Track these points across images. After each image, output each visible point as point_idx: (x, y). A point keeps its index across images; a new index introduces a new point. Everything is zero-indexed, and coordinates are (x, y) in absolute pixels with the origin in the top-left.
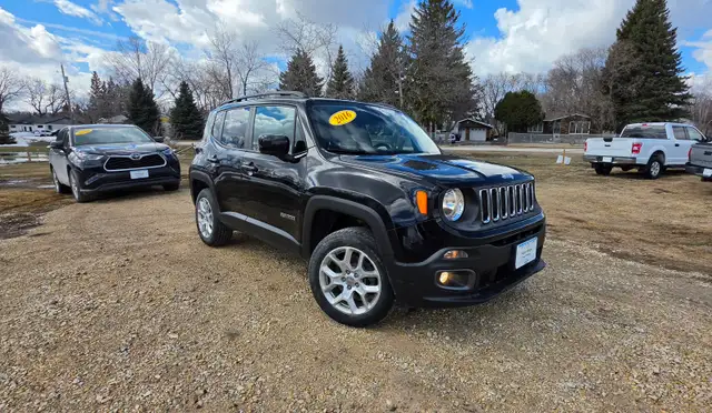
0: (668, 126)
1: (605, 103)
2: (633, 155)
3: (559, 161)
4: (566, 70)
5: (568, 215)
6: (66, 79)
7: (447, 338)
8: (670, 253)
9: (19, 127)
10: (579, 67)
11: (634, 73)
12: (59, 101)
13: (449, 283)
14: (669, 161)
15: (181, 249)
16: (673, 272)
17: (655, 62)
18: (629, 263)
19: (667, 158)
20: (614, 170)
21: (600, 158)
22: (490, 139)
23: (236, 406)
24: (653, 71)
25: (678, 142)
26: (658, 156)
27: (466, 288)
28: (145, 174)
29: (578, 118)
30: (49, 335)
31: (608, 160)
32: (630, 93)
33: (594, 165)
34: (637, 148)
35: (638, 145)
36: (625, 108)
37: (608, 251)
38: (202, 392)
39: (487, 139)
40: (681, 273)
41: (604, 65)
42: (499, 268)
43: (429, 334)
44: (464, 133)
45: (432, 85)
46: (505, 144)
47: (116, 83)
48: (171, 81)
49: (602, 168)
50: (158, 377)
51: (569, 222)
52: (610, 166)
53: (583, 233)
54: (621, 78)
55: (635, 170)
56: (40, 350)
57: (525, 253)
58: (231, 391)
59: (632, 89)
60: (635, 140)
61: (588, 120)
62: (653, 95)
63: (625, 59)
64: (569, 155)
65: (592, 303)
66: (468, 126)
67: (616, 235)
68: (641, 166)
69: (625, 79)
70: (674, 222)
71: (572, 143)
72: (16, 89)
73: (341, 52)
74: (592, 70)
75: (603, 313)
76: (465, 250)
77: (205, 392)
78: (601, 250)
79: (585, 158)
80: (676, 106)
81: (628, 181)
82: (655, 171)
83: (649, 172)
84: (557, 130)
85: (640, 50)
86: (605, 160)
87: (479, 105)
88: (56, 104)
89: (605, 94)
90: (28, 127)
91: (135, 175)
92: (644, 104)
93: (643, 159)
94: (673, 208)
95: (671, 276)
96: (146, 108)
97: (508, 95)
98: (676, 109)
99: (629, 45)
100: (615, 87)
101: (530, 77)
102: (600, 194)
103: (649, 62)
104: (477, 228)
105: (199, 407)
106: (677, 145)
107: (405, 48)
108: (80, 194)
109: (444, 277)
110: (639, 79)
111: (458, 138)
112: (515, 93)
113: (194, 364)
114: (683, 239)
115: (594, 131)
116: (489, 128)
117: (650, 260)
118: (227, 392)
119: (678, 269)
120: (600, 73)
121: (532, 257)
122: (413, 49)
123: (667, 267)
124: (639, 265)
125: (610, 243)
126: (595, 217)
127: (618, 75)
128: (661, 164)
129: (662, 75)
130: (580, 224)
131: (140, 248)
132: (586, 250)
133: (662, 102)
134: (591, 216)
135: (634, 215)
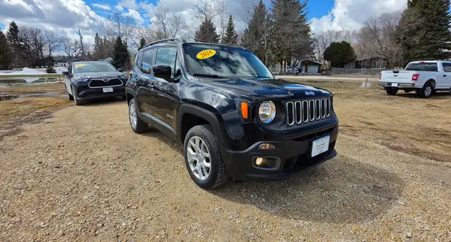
0: (439, 63)
1: (397, 49)
2: (413, 82)
3: (363, 85)
4: (372, 28)
5: (363, 120)
6: (81, 38)
7: (264, 200)
8: (432, 148)
9: (59, 64)
10: (380, 26)
11: (418, 29)
12: (79, 50)
13: (263, 165)
14: (438, 86)
15: (120, 134)
16: (433, 161)
17: (434, 21)
18: (400, 153)
19: (437, 84)
20: (399, 92)
21: (390, 84)
22: (320, 72)
23: (118, 236)
24: (431, 27)
25: (445, 73)
26: (430, 83)
27: (274, 169)
28: (111, 90)
29: (377, 59)
30: (30, 182)
31: (396, 85)
32: (414, 42)
33: (386, 88)
34: (416, 78)
35: (417, 75)
36: (411, 52)
37: (387, 145)
38: (101, 225)
39: (319, 72)
40: (438, 163)
41: (398, 25)
42: (300, 156)
43: (252, 196)
44: (304, 68)
45: (284, 38)
46: (330, 75)
47: (107, 39)
48: (137, 38)
49: (391, 91)
50: (79, 213)
51: (363, 125)
52: (397, 89)
53: (371, 132)
54: (410, 32)
55: (414, 92)
56: (22, 191)
57: (320, 146)
58: (118, 226)
59: (417, 40)
60: (415, 72)
61: (385, 60)
62: (431, 43)
63: (413, 20)
64: (370, 82)
65: (369, 181)
66: (307, 64)
67: (395, 134)
68: (417, 89)
69: (412, 33)
70: (438, 127)
71: (373, 74)
72: (57, 44)
73: (231, 19)
74: (390, 27)
75: (376, 189)
76: (274, 144)
77: (103, 225)
78: (383, 144)
79: (380, 84)
80: (447, 50)
81: (409, 99)
82: (428, 92)
83: (423, 93)
84: (364, 67)
85: (423, 14)
86: (393, 85)
87: (314, 51)
88: (77, 52)
89: (397, 43)
90: (63, 64)
91: (105, 90)
92: (425, 49)
93: (420, 84)
94: (438, 118)
95: (431, 164)
96: (122, 53)
97: (333, 45)
98: (447, 53)
99: (416, 10)
100: (404, 38)
101: (348, 33)
102: (388, 107)
103: (429, 21)
104: (283, 128)
105: (96, 235)
106: (445, 76)
107: (269, 16)
108: (77, 100)
109: (259, 161)
110: (422, 33)
111: (300, 71)
112: (338, 43)
113: (102, 206)
114: (443, 139)
115: (388, 67)
116: (320, 65)
117: (416, 152)
118: (115, 226)
119: (437, 160)
120: (395, 30)
121: (326, 149)
122: (274, 16)
123: (428, 158)
124: (408, 155)
125: (390, 139)
126: (382, 121)
127: (407, 30)
128: (432, 88)
129: (438, 30)
130: (370, 126)
131: (98, 132)
132: (371, 143)
133: (437, 48)
134: (379, 121)
135: (410, 121)
